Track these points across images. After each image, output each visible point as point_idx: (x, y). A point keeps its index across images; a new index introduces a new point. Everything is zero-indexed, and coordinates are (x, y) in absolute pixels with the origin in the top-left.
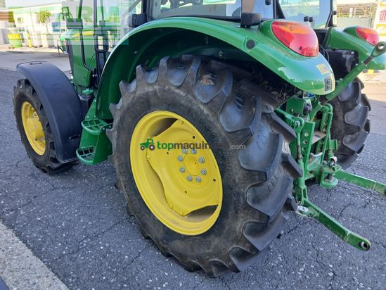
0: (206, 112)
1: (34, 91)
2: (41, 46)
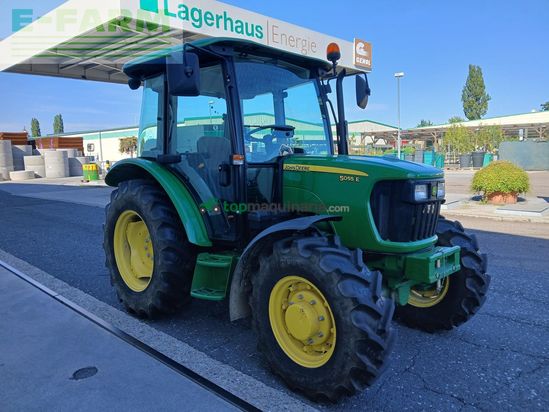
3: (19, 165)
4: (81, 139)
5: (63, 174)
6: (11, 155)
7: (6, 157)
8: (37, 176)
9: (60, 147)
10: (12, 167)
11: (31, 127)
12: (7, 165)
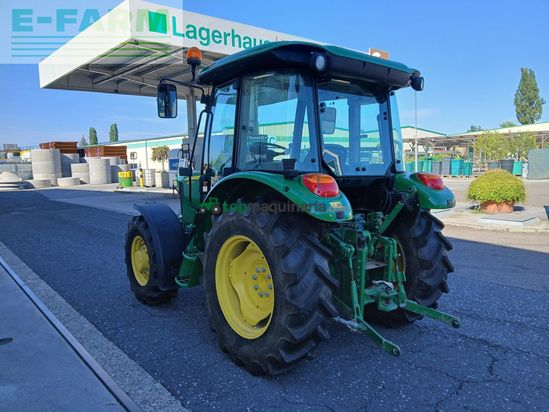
0: (262, 233)
1: (146, 226)
2: (154, 186)
3: (66, 172)
4: (125, 147)
5: (105, 180)
6: (59, 163)
7: (55, 165)
8: (82, 183)
9: (105, 155)
10: (60, 174)
11: (89, 135)
12: (55, 172)
